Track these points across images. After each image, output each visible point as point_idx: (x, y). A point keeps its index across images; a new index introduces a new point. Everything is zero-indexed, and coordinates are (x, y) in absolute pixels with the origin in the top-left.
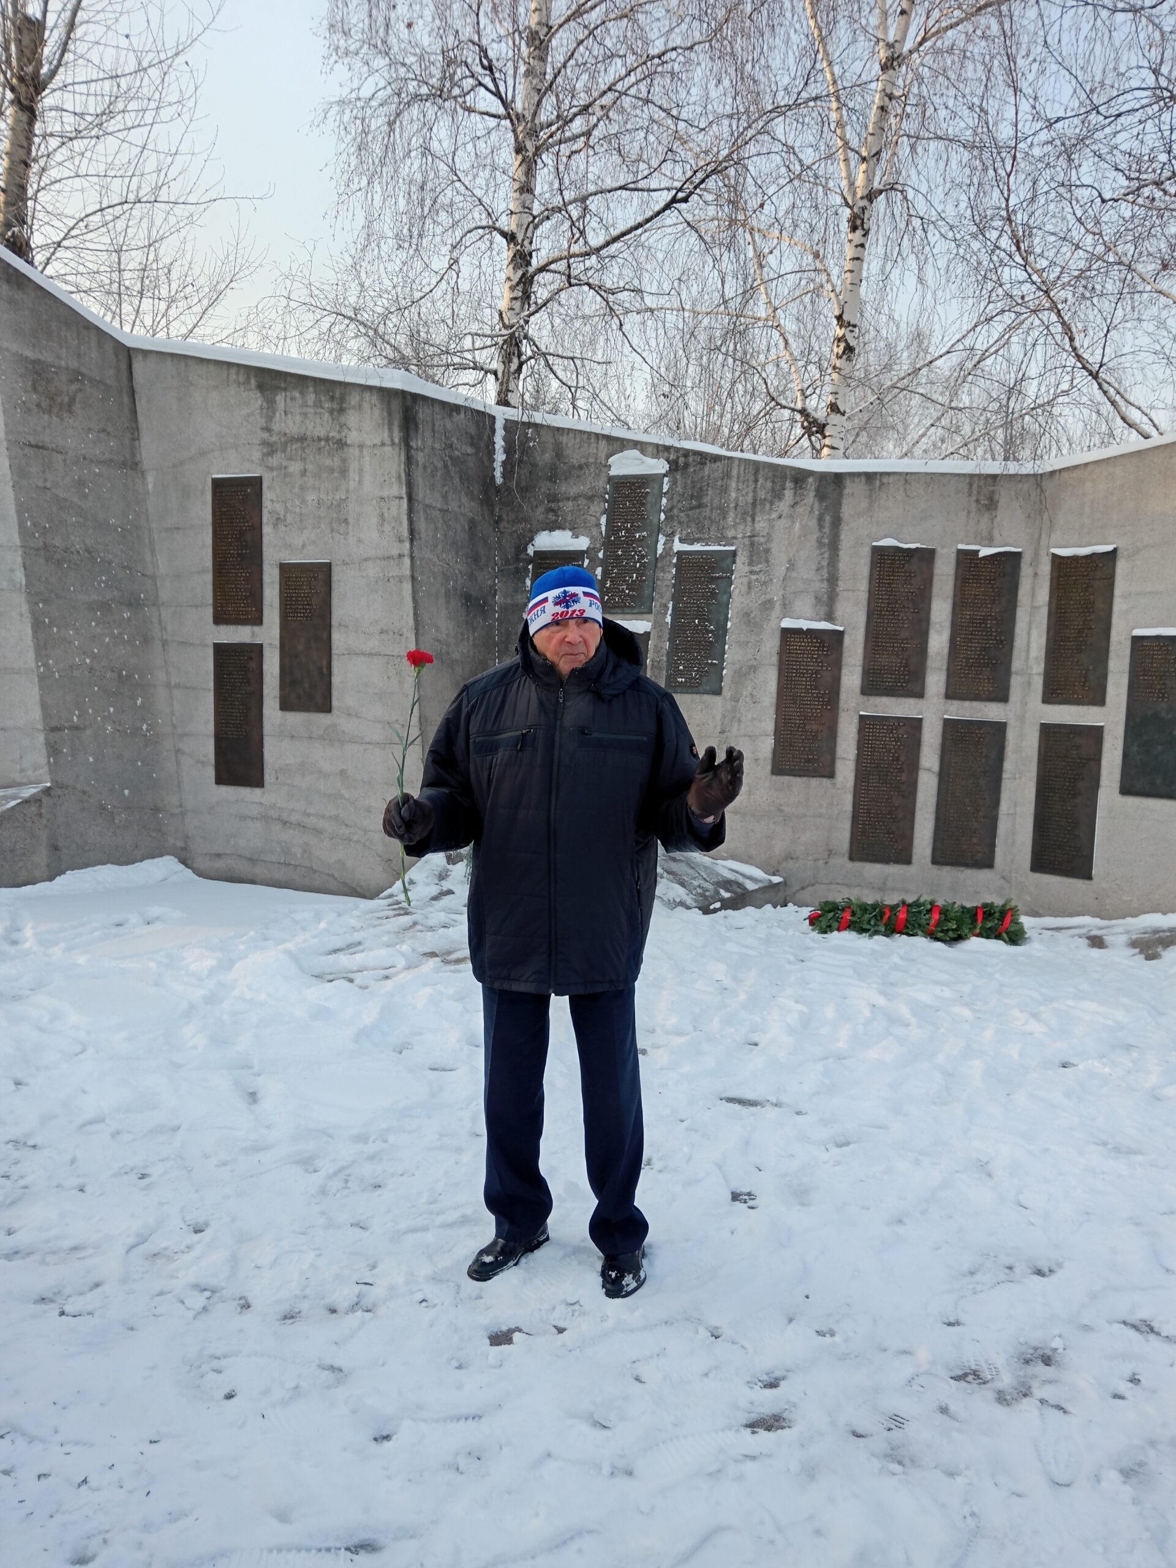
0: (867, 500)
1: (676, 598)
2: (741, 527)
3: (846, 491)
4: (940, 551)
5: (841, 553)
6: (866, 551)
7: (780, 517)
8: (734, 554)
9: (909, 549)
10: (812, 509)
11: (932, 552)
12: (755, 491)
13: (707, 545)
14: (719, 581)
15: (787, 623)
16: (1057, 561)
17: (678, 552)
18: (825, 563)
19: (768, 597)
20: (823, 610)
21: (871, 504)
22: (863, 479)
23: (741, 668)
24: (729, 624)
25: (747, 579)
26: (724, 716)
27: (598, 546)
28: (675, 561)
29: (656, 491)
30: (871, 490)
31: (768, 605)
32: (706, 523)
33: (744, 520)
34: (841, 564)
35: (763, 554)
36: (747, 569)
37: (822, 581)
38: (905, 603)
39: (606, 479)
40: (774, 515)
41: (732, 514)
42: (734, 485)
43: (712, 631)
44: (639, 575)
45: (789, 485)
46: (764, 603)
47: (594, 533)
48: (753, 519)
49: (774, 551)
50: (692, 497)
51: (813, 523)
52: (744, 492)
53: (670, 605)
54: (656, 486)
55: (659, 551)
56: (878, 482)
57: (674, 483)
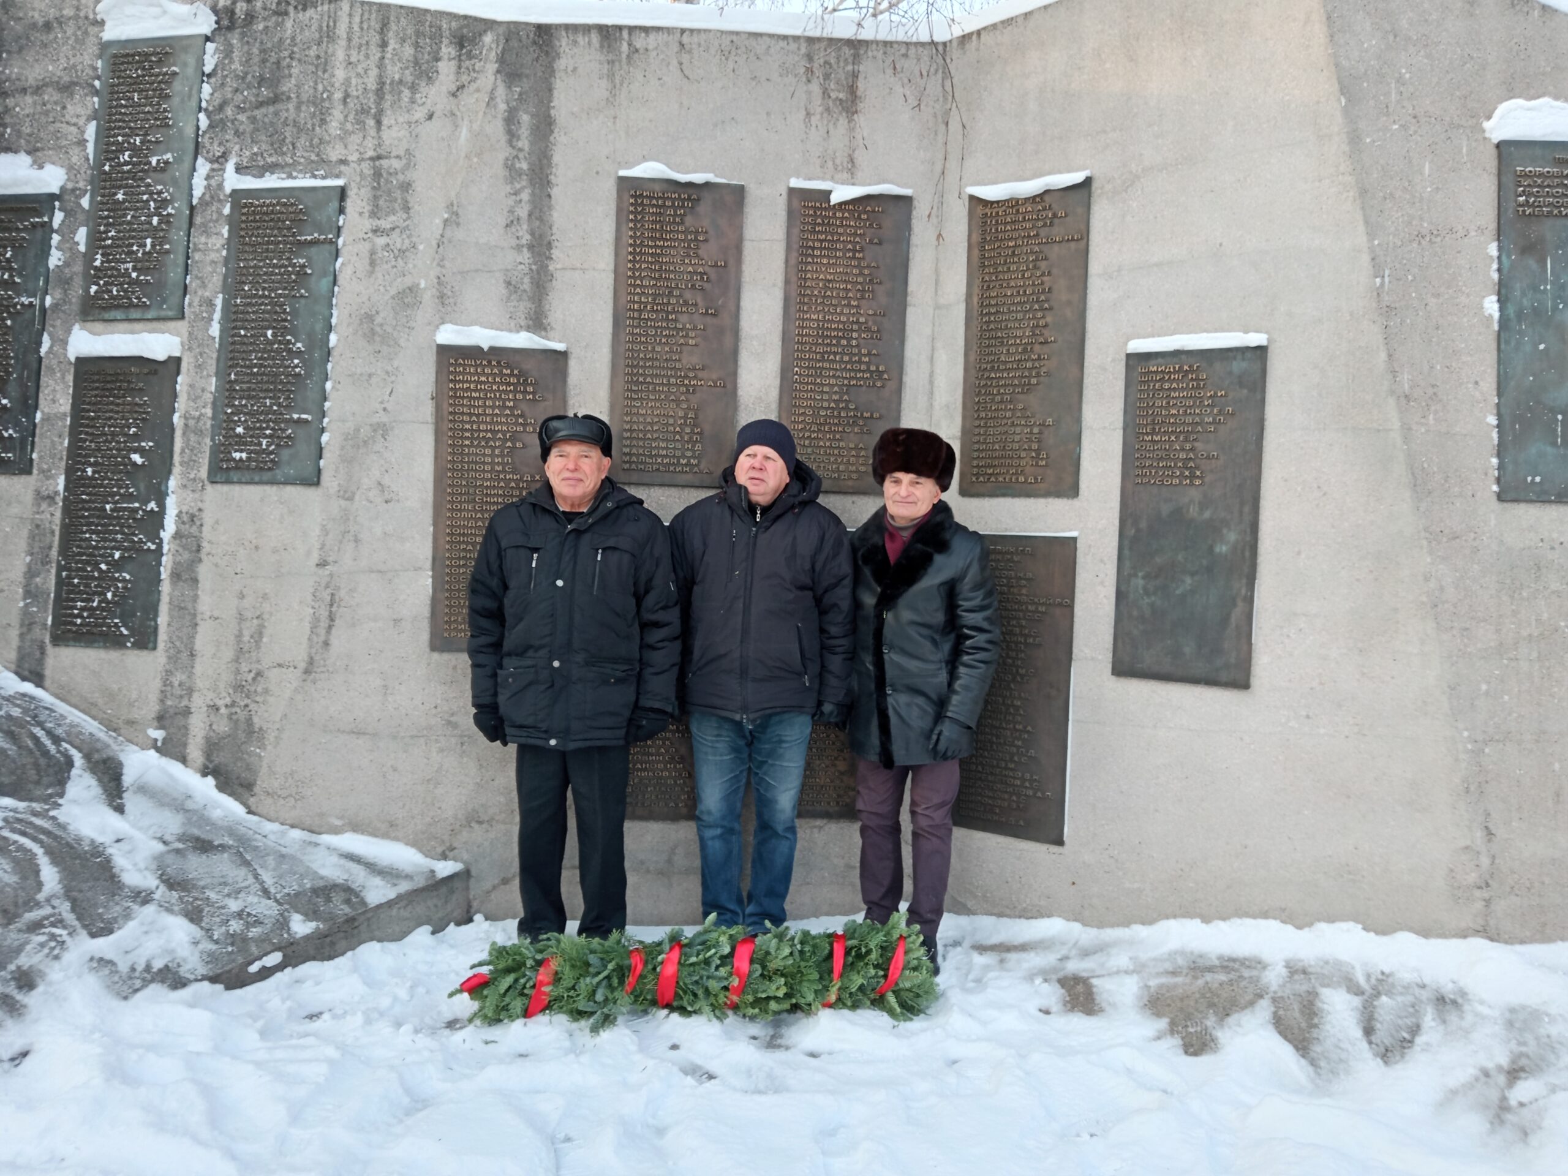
0: (604, 83)
1: (231, 288)
2: (356, 139)
3: (561, 64)
4: (755, 193)
5: (555, 192)
6: (608, 191)
7: (430, 117)
8: (342, 193)
9: (690, 185)
10: (492, 98)
11: (739, 192)
12: (381, 65)
13: (290, 176)
14: (314, 250)
15: (448, 335)
16: (980, 210)
17: (234, 192)
18: (523, 212)
19: (408, 281)
20: (524, 307)
21: (613, 90)
22: (595, 37)
23: (357, 430)
24: (333, 338)
25: (367, 246)
26: (325, 531)
27: (81, 185)
28: (227, 210)
29: (190, 71)
30: (611, 62)
31: (408, 298)
32: (289, 132)
33: (361, 123)
34: (555, 214)
35: (398, 194)
36: (368, 224)
37: (519, 248)
38: (688, 295)
39: (96, 50)
40: (420, 114)
41: (337, 114)
42: (340, 55)
43: (299, 353)
44: (159, 241)
45: (447, 50)
46: (401, 295)
47: (75, 159)
48: (379, 123)
49: (419, 186)
50: (261, 80)
51: (496, 129)
52: (360, 70)
53: (219, 301)
54: (191, 61)
55: (198, 192)
56: (625, 47)
57: (228, 53)
